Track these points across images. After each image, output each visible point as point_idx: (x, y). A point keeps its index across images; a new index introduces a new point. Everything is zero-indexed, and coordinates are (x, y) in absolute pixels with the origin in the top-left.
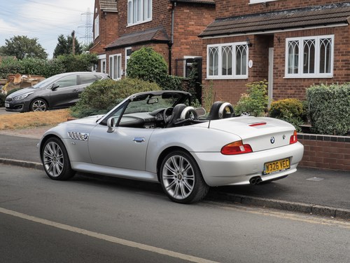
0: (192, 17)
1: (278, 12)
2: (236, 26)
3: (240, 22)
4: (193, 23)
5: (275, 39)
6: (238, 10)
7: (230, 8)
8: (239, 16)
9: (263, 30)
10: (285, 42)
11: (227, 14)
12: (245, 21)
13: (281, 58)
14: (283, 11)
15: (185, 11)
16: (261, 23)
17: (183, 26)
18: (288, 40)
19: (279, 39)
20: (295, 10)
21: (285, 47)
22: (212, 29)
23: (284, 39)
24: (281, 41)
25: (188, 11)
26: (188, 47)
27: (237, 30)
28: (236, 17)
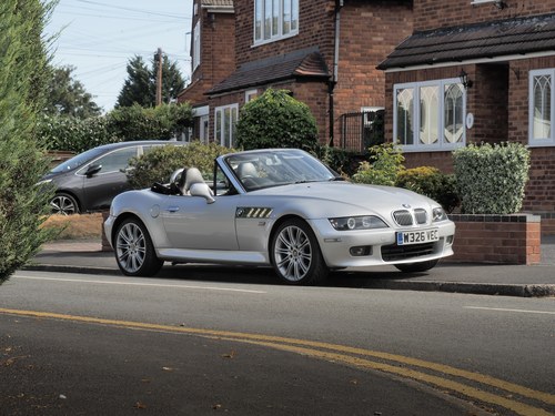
0: (379, 27)
1: (523, 19)
2: (447, 46)
3: (455, 38)
4: (380, 39)
5: (511, 71)
6: (454, 15)
7: (439, 12)
8: (455, 29)
9: (490, 56)
10: (527, 78)
11: (433, 23)
12: (463, 36)
13: (521, 108)
14: (531, 18)
15: (363, 14)
16: (489, 41)
17: (358, 46)
18: (533, 74)
19: (518, 73)
20: (550, 16)
21: (527, 88)
22: (403, 52)
23: (527, 73)
24: (522, 76)
25: (370, 14)
26: (371, 88)
27: (446, 54)
28: (450, 29)
